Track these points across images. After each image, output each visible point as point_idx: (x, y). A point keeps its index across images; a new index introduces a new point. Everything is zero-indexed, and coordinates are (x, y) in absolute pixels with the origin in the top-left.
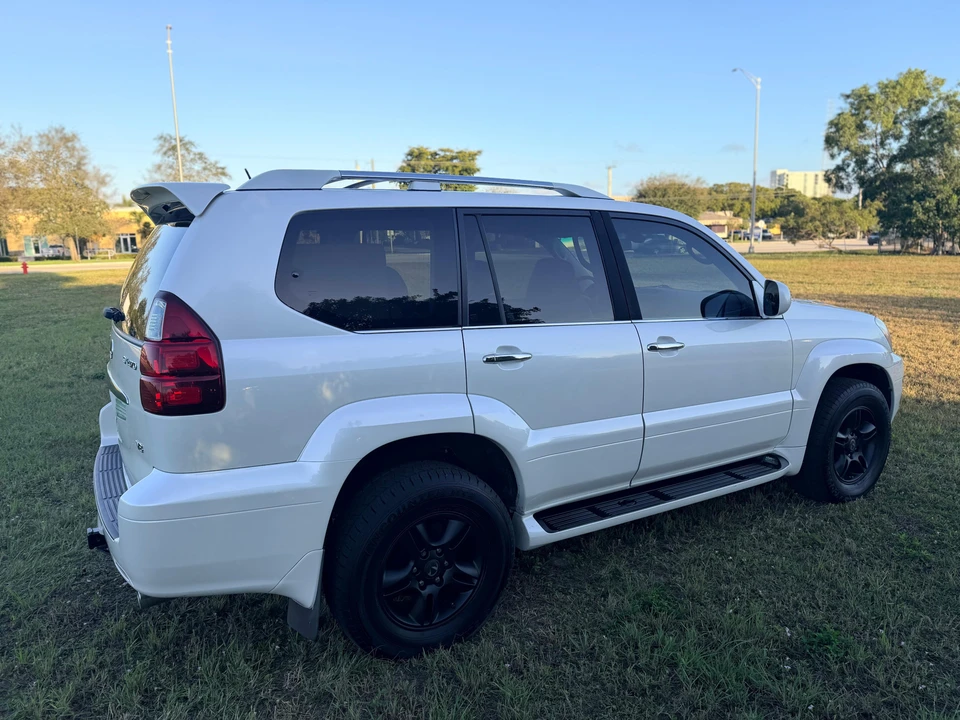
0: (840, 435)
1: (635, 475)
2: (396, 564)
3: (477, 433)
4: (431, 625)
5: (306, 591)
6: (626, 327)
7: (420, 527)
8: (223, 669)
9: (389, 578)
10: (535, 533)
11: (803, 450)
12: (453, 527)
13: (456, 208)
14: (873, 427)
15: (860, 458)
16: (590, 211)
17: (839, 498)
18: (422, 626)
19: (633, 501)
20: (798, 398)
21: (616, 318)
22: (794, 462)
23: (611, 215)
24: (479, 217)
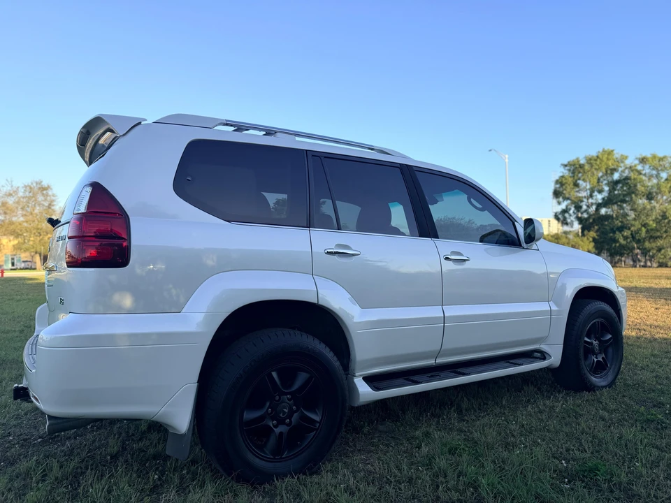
0: (586, 339)
1: (438, 354)
4: (281, 458)
5: (181, 419)
6: (427, 242)
7: (274, 374)
8: (109, 491)
9: (249, 415)
10: (364, 391)
11: (561, 347)
12: (302, 378)
13: (307, 150)
14: (610, 336)
15: (603, 358)
16: (400, 164)
17: (591, 388)
18: (275, 459)
19: (438, 375)
20: (554, 308)
21: (420, 237)
22: (555, 357)
23: (415, 169)
24: (322, 158)
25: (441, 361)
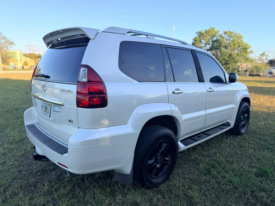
0: (241, 117)
1: (202, 128)
2: (151, 159)
3: (172, 115)
4: (158, 177)
5: (128, 169)
6: (201, 84)
7: (157, 146)
9: (149, 162)
10: (182, 147)
11: (235, 120)
12: (164, 146)
13: (161, 44)
14: (247, 115)
15: (244, 123)
16: (191, 49)
17: (241, 134)
18: (156, 177)
19: (201, 136)
20: (234, 106)
21: (199, 82)
22: (232, 124)
23: (196, 51)
24: (167, 48)
25: (202, 131)
